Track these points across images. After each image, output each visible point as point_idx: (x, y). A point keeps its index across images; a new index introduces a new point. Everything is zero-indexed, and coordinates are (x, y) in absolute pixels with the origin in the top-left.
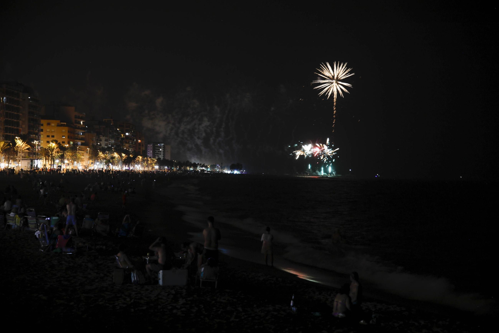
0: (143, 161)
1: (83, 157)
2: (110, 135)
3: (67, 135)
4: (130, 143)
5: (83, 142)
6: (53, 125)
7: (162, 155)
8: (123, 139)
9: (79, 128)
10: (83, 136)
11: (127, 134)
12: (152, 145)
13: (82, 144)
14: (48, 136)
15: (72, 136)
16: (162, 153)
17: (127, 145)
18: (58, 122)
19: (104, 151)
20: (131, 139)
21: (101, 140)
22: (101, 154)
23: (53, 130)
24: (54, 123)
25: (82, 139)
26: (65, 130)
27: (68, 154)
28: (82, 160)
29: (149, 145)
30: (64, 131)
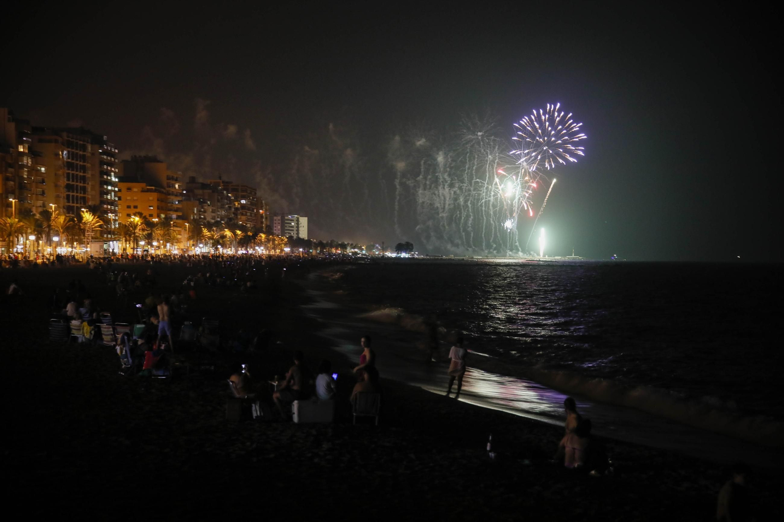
0: (268, 241)
1: (179, 236)
2: (219, 204)
3: (156, 204)
4: (248, 214)
5: (180, 214)
6: (135, 190)
7: (295, 232)
8: (237, 209)
9: (173, 194)
10: (180, 206)
11: (243, 202)
12: (279, 218)
13: (178, 217)
14: (129, 207)
15: (164, 207)
16: (295, 229)
17: (244, 218)
18: (144, 185)
19: (209, 226)
20: (249, 209)
21: (205, 212)
22: (205, 232)
23: (135, 198)
24: (136, 187)
25: (177, 210)
26: (153, 197)
27: (158, 232)
28: (178, 241)
29: (275, 218)
30: (151, 198)
